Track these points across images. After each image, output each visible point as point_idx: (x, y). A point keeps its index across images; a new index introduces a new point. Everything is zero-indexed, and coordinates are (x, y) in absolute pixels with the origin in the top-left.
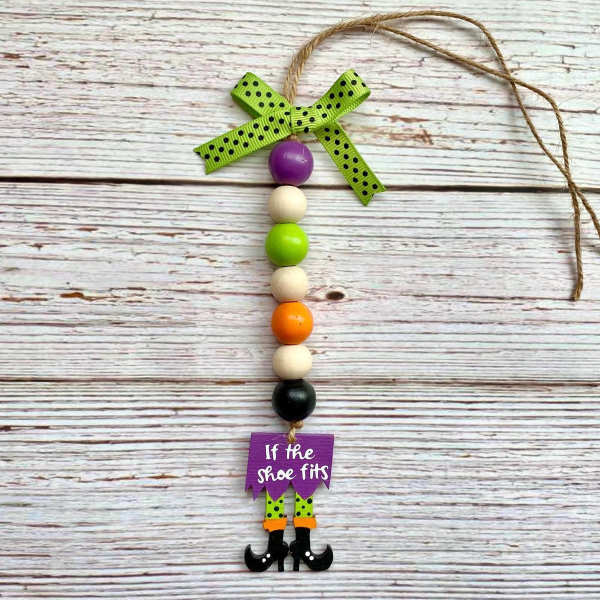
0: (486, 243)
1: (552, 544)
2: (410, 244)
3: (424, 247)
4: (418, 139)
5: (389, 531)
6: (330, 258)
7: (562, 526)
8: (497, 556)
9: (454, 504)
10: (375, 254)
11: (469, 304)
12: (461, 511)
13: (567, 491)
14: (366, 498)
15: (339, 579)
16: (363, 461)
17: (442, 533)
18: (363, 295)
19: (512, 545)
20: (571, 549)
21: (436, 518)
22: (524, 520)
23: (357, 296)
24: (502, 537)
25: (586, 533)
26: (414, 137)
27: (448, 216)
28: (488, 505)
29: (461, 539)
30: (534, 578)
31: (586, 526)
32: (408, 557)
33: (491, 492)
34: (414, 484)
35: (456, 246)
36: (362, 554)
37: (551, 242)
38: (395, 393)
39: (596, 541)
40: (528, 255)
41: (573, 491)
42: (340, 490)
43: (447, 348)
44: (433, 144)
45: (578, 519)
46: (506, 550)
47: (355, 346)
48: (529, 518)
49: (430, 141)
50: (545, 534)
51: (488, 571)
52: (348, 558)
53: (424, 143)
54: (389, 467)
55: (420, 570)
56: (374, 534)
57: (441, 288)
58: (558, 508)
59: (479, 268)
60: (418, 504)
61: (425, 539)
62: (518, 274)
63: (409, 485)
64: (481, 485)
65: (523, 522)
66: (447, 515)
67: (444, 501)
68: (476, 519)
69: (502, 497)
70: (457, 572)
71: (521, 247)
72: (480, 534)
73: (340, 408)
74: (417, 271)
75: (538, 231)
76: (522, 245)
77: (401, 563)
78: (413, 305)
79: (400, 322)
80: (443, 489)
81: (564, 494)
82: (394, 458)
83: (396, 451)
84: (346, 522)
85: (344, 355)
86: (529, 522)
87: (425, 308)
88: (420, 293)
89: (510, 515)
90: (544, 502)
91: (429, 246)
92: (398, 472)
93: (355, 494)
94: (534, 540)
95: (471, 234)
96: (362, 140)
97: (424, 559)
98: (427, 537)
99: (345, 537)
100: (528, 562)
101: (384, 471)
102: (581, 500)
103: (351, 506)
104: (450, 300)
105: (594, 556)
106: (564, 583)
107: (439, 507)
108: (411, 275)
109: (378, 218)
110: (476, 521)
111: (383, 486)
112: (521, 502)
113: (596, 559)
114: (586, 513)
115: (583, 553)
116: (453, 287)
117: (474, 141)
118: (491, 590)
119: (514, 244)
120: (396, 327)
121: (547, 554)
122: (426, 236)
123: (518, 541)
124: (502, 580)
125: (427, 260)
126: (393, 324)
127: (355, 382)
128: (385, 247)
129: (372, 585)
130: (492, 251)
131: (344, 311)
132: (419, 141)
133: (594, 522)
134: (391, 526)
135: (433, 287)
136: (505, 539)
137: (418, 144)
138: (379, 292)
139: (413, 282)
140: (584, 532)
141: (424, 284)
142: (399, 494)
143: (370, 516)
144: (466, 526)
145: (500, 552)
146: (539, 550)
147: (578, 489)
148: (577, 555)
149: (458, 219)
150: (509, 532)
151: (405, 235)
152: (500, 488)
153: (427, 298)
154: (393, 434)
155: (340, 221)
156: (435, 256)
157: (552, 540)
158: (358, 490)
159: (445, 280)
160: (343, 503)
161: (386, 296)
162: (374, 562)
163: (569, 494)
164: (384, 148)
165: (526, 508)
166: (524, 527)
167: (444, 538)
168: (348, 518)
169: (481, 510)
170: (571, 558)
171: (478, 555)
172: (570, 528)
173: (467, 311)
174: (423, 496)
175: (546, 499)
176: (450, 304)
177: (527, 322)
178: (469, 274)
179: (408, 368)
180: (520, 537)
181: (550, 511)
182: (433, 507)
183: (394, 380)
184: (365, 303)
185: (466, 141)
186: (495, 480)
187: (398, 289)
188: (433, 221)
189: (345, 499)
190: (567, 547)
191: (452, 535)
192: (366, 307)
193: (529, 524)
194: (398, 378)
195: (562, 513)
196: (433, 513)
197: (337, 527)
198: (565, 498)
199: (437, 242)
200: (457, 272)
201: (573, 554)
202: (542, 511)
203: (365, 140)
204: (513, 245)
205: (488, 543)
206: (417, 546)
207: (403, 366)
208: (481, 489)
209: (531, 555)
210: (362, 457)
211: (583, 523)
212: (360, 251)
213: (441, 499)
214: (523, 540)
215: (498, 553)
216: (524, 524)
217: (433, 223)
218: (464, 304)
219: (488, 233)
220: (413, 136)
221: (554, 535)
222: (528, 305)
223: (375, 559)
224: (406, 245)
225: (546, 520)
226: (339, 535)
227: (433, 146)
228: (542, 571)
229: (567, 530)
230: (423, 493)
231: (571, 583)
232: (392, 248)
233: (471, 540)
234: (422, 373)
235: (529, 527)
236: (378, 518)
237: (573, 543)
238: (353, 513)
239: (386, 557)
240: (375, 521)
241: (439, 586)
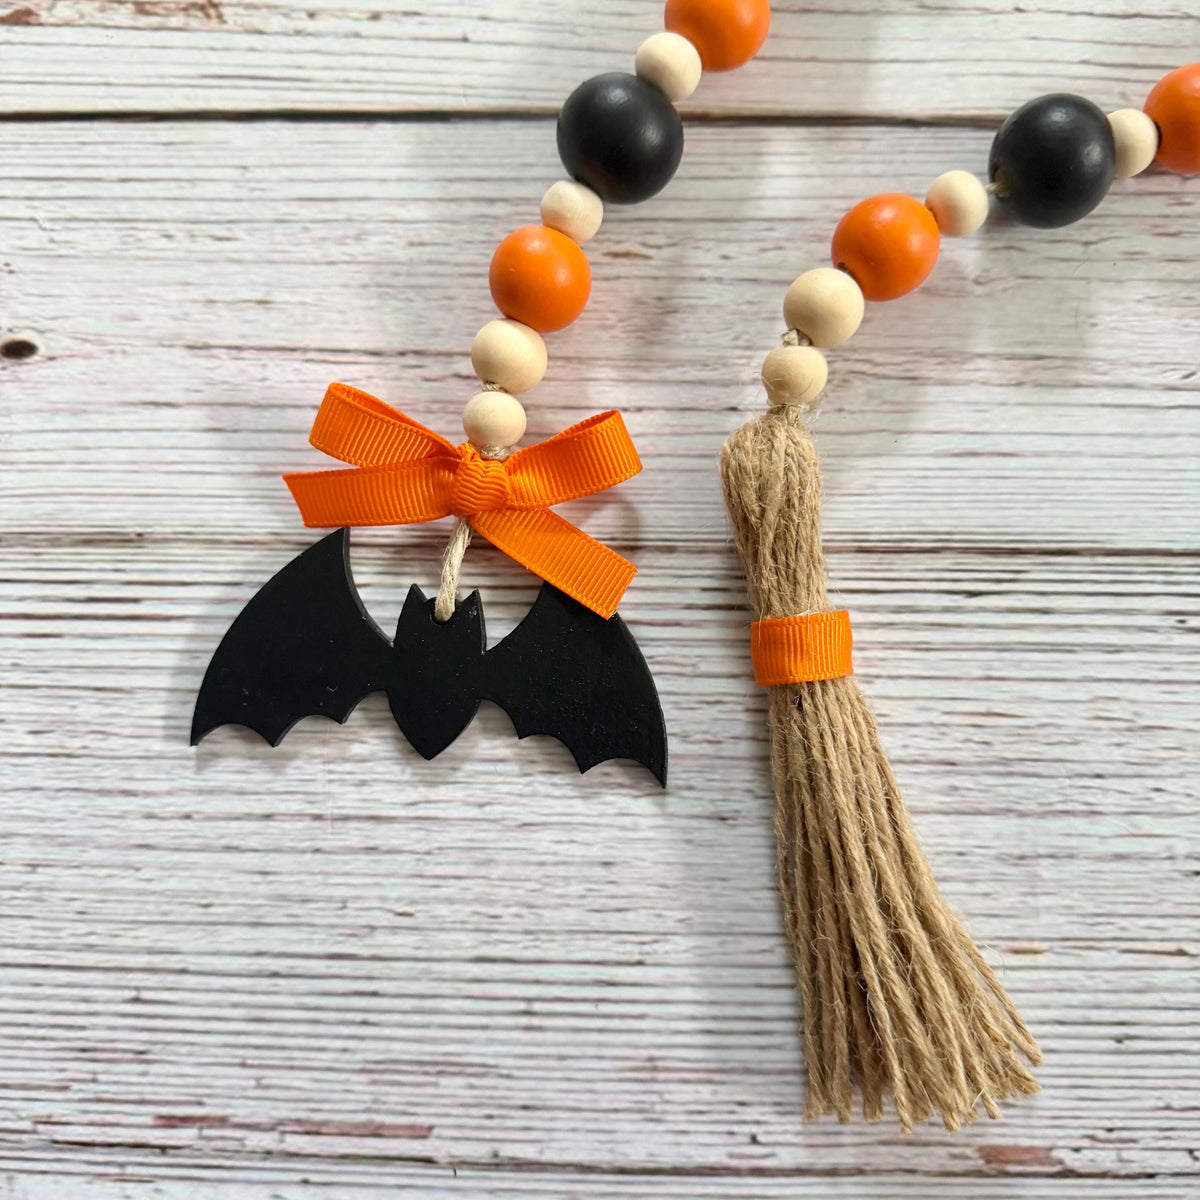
0: (341, 233)
1: (493, 911)
2: (179, 235)
3: (209, 242)
4: (193, 12)
5: (123, 877)
6: (7, 268)
7: (518, 871)
8: (365, 936)
9: (268, 817)
10: (105, 258)
11: (308, 365)
12: (284, 833)
13: (528, 790)
14: (75, 802)
15: (14, 984)
16: (70, 719)
17: (241, 883)
18: (76, 346)
19: (400, 910)
20: (537, 924)
21: (228, 849)
22: (428, 853)
23: (66, 349)
24: (375, 892)
25: (574, 889)
26: (185, 9)
27: (259, 173)
28: (346, 818)
29: (283, 898)
30: (449, 992)
31: (572, 871)
32: (166, 937)
33: (353, 789)
34: (179, 771)
35: (278, 238)
36: (65, 928)
37: (486, 228)
38: (141, 564)
39: (596, 907)
40: (433, 257)
41: (542, 789)
42: (21, 782)
43: (259, 464)
44: (225, 22)
45: (555, 854)
46: (385, 923)
47: (57, 459)
48: (440, 849)
49: (220, 17)
50: (477, 888)
51: (344, 971)
52: (33, 937)
53: (205, 20)
54: (126, 731)
55: (192, 968)
56: (91, 883)
57: (246, 329)
58: (509, 829)
59: (326, 286)
60: (187, 817)
61: (204, 897)
62: (411, 301)
63: (168, 773)
64: (330, 772)
65: (428, 858)
66: (253, 842)
67: (247, 810)
68: (317, 851)
69: (377, 800)
70: (275, 975)
71: (416, 240)
72: (326, 885)
73: (22, 599)
74: (194, 293)
75: (453, 206)
76: (419, 235)
77: (151, 952)
78: (185, 367)
79: (156, 404)
80: (246, 781)
81: (521, 795)
82: (137, 713)
83: (140, 696)
84: (33, 854)
85: (33, 481)
86: (440, 859)
87: (211, 374)
88: (200, 342)
89: (395, 843)
90: (474, 813)
91: (220, 239)
92: (144, 744)
93: (52, 794)
94: (450, 901)
95: (308, 212)
96: (77, 16)
97: (203, 942)
98: (209, 891)
99: (28, 889)
100: (436, 953)
101: (114, 743)
102: (560, 810)
103: (42, 820)
104: (264, 357)
105: (593, 944)
106: (522, 1006)
107: (234, 824)
108: (180, 302)
109: (111, 181)
110: (318, 856)
111: (112, 776)
112: (421, 811)
113: (597, 950)
114: (572, 842)
115: (566, 937)
116: (271, 328)
117: (311, 15)
118: (349, 1016)
119: (401, 233)
120: (147, 416)
121: (482, 937)
122: (213, 218)
123: (413, 902)
124: (375, 994)
125: (215, 268)
126: (139, 409)
127: (55, 540)
128: (125, 243)
129: (86, 1000)
130: (354, 249)
131: (37, 382)
132: (196, 17)
133: (591, 864)
134: (127, 866)
135: (227, 327)
136: (383, 899)
137: (194, 23)
138: (111, 340)
139: (185, 317)
140: (568, 884)
141: (208, 321)
142: (148, 794)
143: (82, 842)
144: (295, 868)
145: (373, 928)
146: (462, 926)
147: (554, 785)
148: (551, 941)
149: (280, 181)
150: (393, 880)
151: (166, 216)
152: (375, 780)
153: (215, 352)
154: (135, 659)
155: (31, 188)
156: (232, 261)
157: (491, 903)
158: (58, 784)
159: (253, 313)
160: (24, 812)
161: (127, 348)
162: (91, 948)
163: (533, 795)
164: (122, 33)
165: (434, 827)
166: (430, 870)
167: (246, 895)
168: (33, 845)
169: (330, 830)
170: (536, 947)
171: (321, 935)
172: (535, 876)
173: (303, 381)
174: (200, 798)
175: (481, 805)
176: (264, 366)
177: (434, 407)
178: (307, 300)
179: (170, 507)
180: (419, 894)
181: (487, 835)
182: (222, 824)
183: (140, 535)
184: (80, 365)
185: (294, 15)
186: (364, 761)
187: (152, 333)
188: (228, 186)
189: (28, 803)
190: (529, 920)
191: (263, 889)
192: (84, 373)
193: (440, 864)
194: (149, 530)
195: (518, 840)
196: (223, 836)
197: (12, 864)
198: (524, 805)
199: (238, 231)
200: (277, 296)
201: (543, 937)
202: (469, 835)
203: (82, 16)
204: (399, 237)
205: (344, 908)
206: (182, 914)
207: (159, 503)
208: (331, 781)
209: (442, 936)
210: (66, 710)
211: (565, 863)
212: (72, 252)
213: (241, 806)
214: (426, 901)
215: (366, 930)
216: (427, 863)
217: (226, 190)
218: (297, 365)
219: (345, 209)
220: (183, 6)
221: (496, 890)
222: (435, 369)
223: (92, 940)
224: (169, 237)
225: (480, 855)
226: (15, 884)
227: (225, 27)
228: (469, 976)
229: (528, 880)
230: (201, 792)
231: (537, 1007)
232: (140, 244)
233: (306, 901)
234: (201, 519)
235: (440, 871)
236: (98, 847)
237: (542, 912)
238: (46, 836)
239: (117, 936)
240: (93, 855)
241: (235, 1005)
